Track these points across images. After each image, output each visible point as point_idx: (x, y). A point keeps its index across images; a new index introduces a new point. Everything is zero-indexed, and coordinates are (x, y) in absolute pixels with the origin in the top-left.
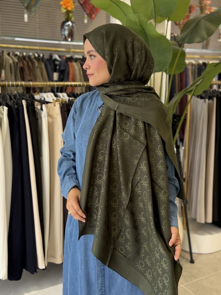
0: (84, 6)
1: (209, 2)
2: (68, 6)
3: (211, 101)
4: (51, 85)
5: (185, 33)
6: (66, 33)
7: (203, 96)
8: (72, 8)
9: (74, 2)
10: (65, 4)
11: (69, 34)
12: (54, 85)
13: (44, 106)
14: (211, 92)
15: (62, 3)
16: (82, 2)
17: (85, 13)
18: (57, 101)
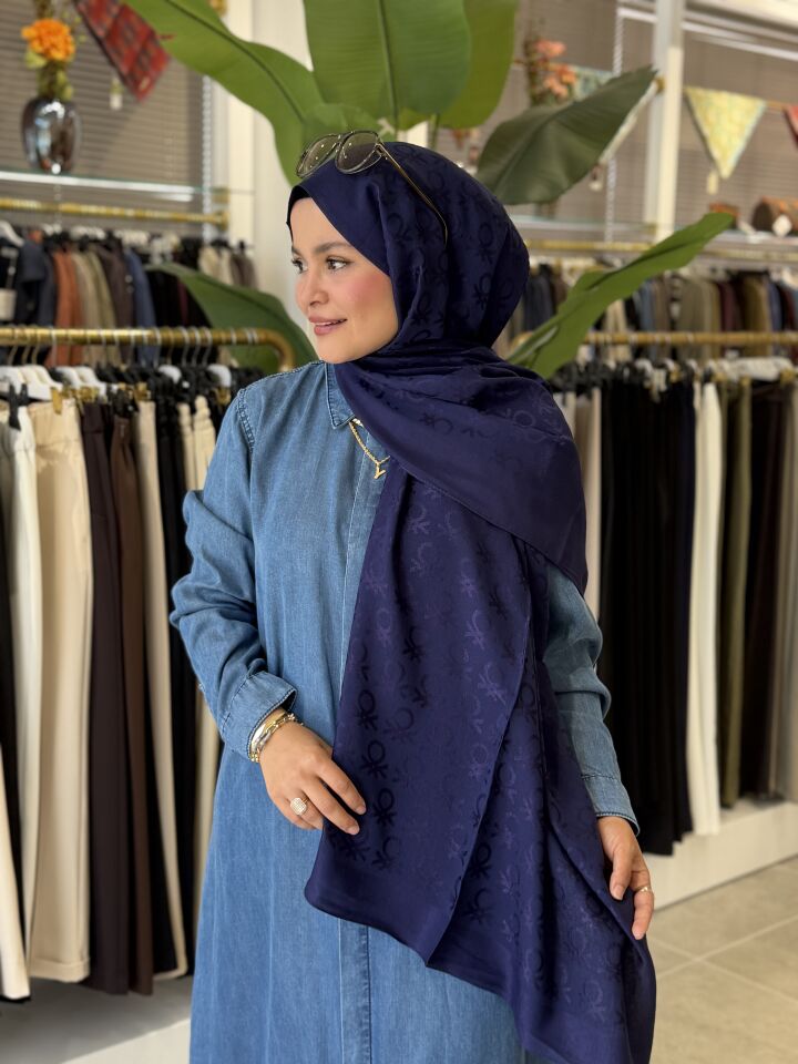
0: (107, 45)
1: (557, 48)
2: (54, 46)
3: (583, 399)
4: (39, 337)
5: (495, 169)
6: (44, 142)
7: (559, 382)
8: (67, 53)
9: (73, 32)
10: (40, 39)
11: (53, 147)
12: (50, 337)
13: (22, 413)
14: (582, 369)
15: (28, 32)
16: (101, 33)
17: (113, 71)
18: (65, 395)
